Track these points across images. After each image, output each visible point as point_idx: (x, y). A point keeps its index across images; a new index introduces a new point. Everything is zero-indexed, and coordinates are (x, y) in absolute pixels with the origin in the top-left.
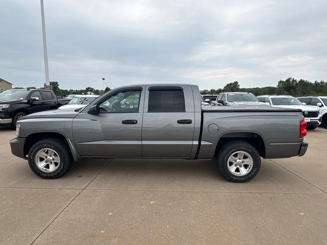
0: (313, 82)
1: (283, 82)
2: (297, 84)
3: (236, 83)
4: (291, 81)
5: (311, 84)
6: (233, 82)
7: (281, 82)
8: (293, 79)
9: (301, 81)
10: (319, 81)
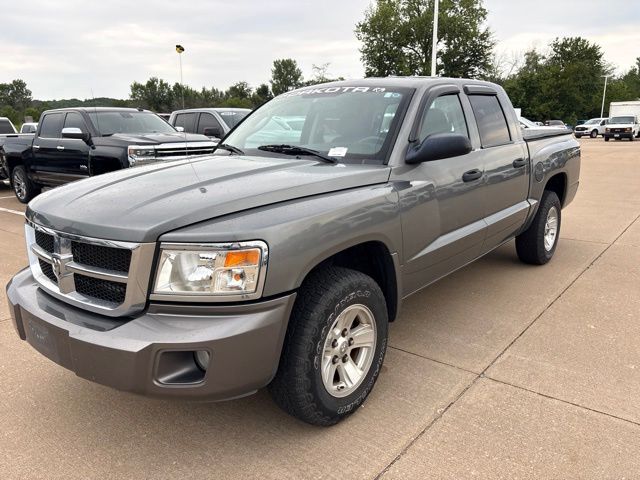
0: (200, 91)
1: (142, 87)
2: (170, 93)
3: (19, 85)
4: (158, 85)
5: (196, 94)
6: (9, 82)
7: (136, 87)
8: (161, 82)
9: (178, 87)
10: (209, 89)
